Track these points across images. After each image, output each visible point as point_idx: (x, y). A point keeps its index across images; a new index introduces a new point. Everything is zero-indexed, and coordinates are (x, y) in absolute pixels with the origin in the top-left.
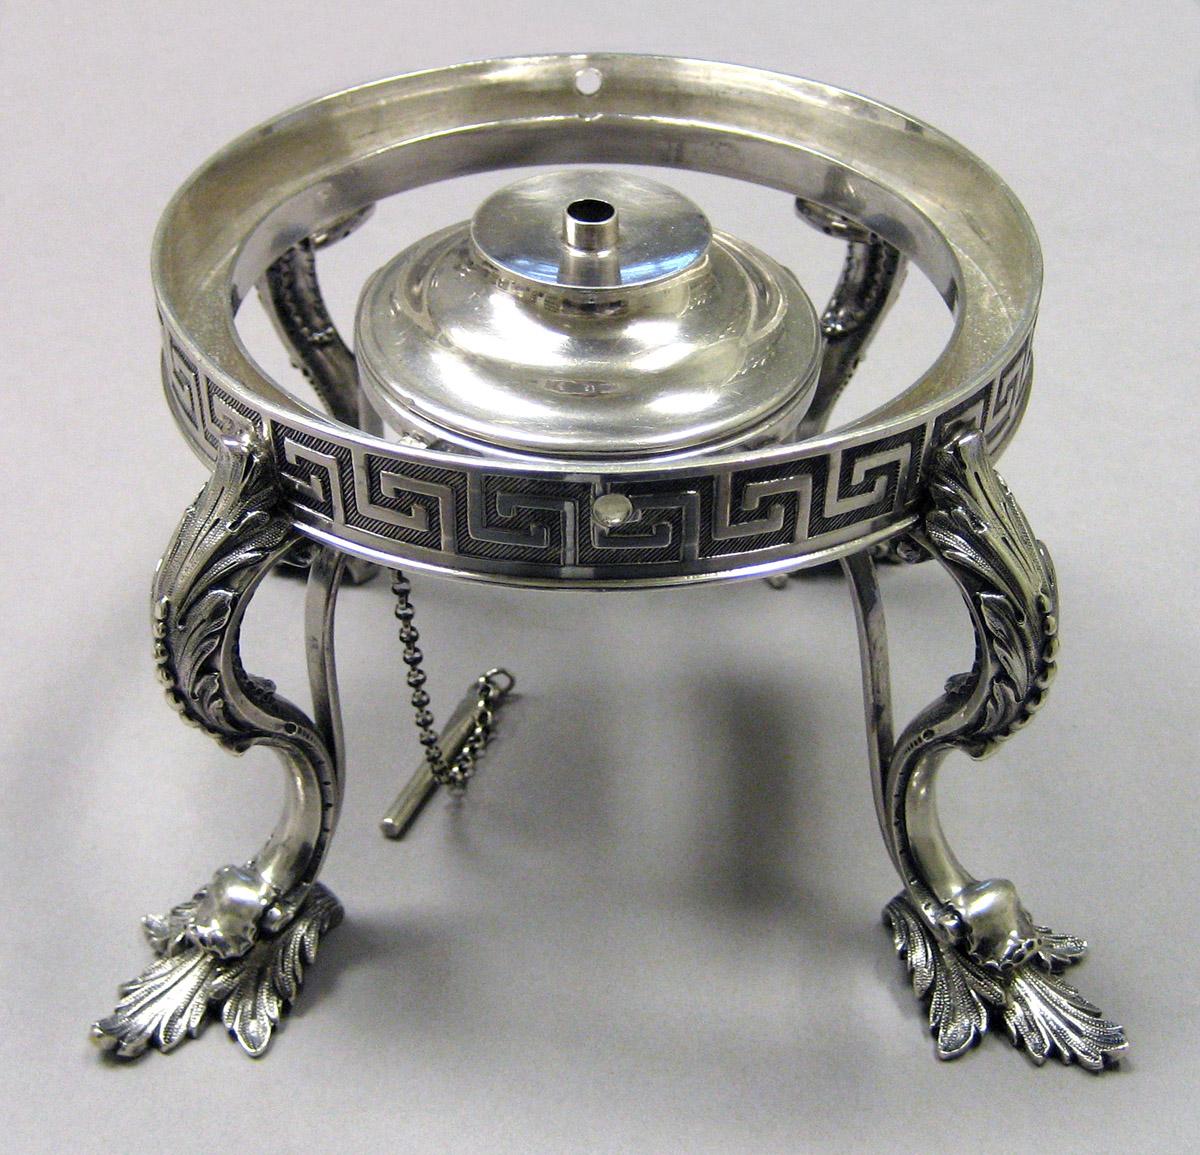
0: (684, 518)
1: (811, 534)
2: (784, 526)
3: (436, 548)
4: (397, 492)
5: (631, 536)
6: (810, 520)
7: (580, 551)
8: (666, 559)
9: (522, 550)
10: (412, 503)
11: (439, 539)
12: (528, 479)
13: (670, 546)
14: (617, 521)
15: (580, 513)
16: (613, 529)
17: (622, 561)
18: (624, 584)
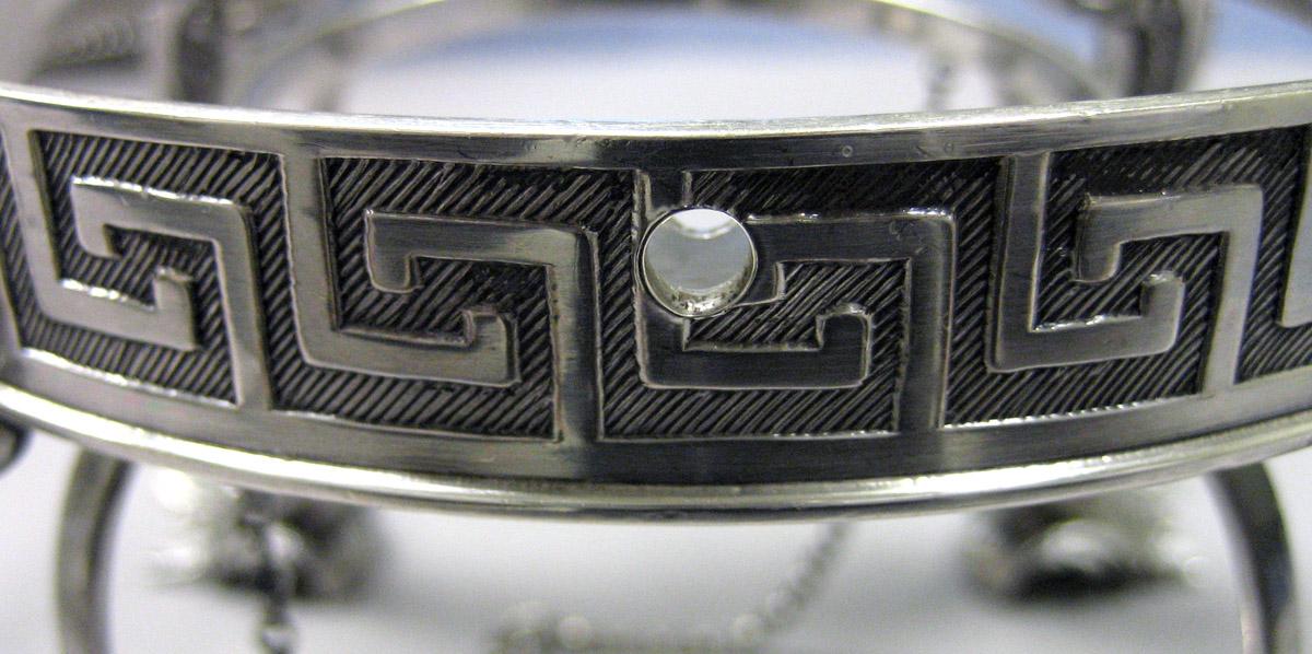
0: (908, 298)
1: (1242, 375)
2: (1180, 341)
3: (223, 396)
4: (116, 236)
5: (754, 349)
6: (1247, 327)
7: (608, 397)
8: (852, 428)
9: (445, 397)
10: (152, 266)
11: (228, 373)
12: (449, 162)
13: (866, 383)
14: (706, 306)
15: (605, 271)
16: (701, 326)
17: (725, 430)
18: (733, 496)
